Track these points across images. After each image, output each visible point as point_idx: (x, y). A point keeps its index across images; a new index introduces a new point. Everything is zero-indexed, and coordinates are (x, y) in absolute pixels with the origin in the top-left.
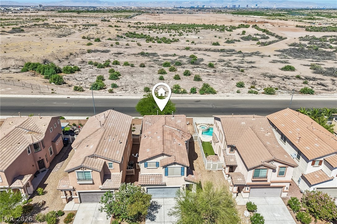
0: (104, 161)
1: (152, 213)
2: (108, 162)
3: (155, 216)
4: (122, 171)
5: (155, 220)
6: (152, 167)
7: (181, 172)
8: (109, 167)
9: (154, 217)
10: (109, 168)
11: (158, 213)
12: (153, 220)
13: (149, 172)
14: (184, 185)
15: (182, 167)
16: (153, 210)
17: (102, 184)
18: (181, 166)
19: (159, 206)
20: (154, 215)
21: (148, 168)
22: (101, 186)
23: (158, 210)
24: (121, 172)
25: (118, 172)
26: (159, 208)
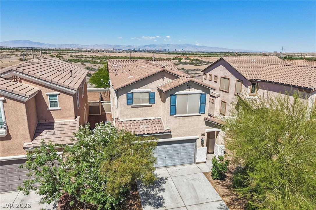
0: (37, 88)
1: (152, 193)
2: (46, 93)
3: (160, 198)
4: (79, 117)
5: (164, 205)
6: (142, 103)
7: (201, 104)
8: (49, 105)
9: (158, 200)
10: (50, 108)
11: (166, 190)
12: (161, 205)
13: (136, 116)
14: (204, 134)
15: (201, 94)
16: (153, 188)
17: (32, 140)
18: (201, 92)
19: (162, 179)
20: (158, 195)
21: (134, 105)
22: (28, 143)
23: (164, 186)
24: (76, 117)
25: (70, 117)
26: (165, 183)
